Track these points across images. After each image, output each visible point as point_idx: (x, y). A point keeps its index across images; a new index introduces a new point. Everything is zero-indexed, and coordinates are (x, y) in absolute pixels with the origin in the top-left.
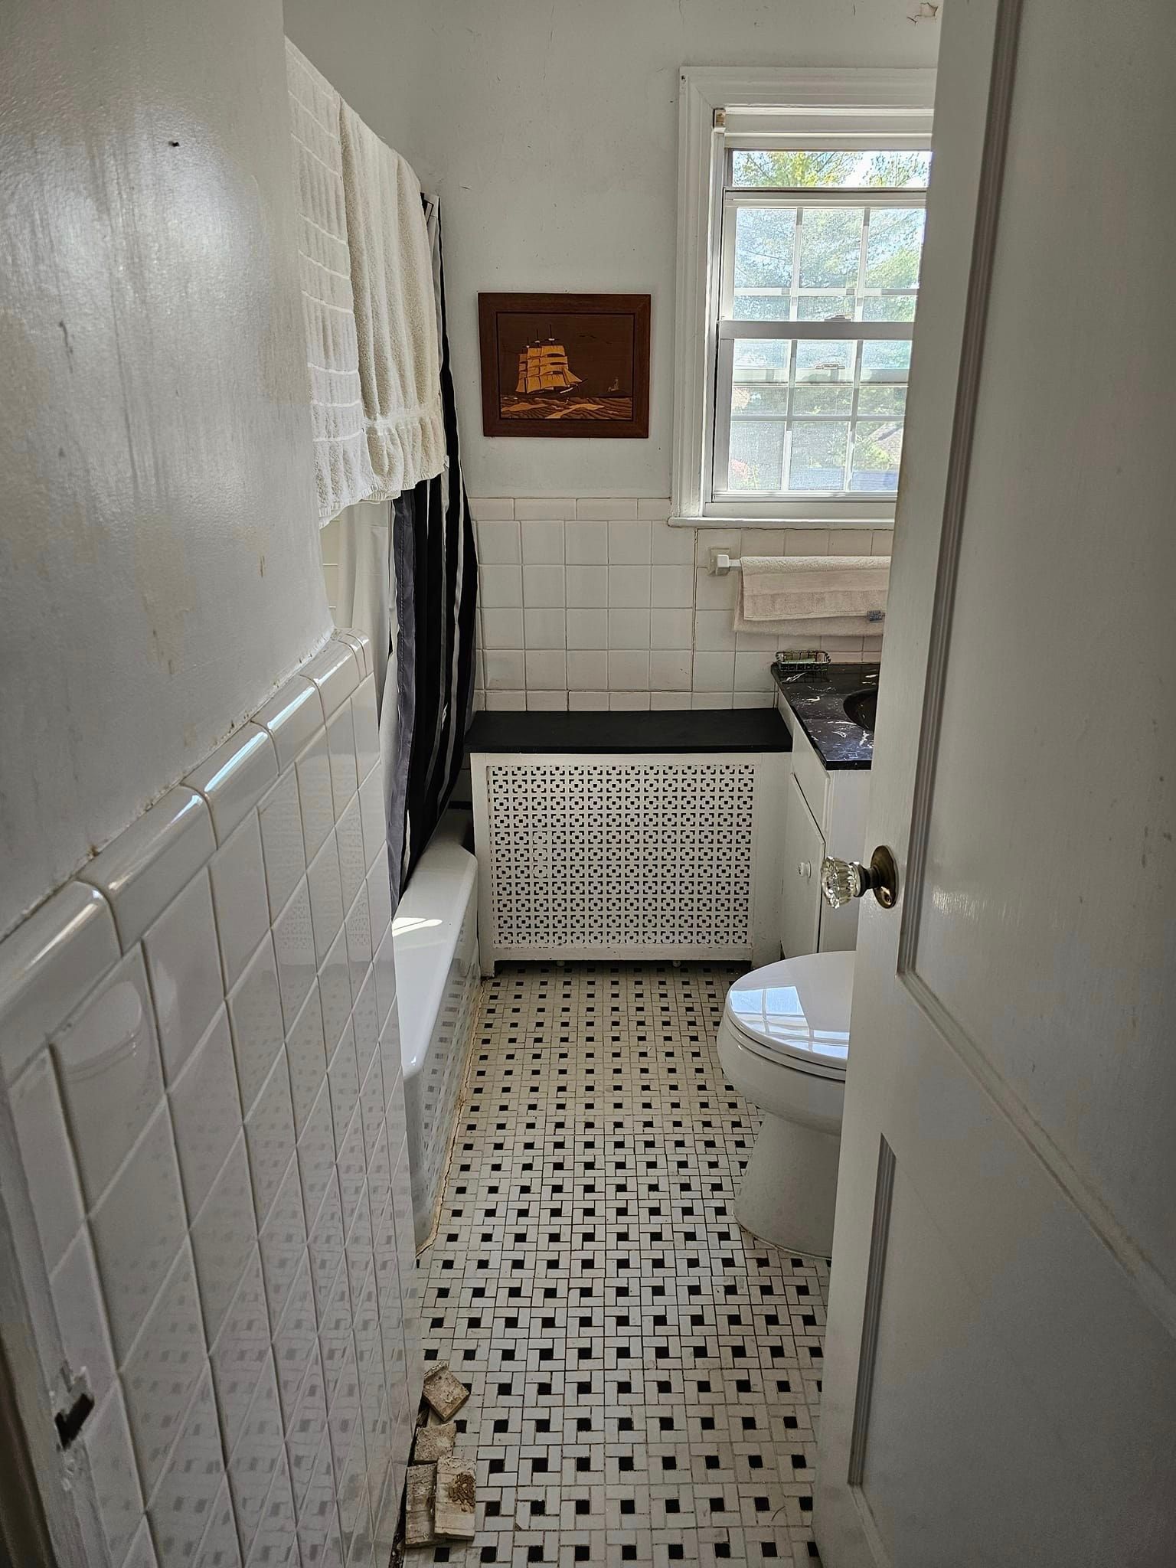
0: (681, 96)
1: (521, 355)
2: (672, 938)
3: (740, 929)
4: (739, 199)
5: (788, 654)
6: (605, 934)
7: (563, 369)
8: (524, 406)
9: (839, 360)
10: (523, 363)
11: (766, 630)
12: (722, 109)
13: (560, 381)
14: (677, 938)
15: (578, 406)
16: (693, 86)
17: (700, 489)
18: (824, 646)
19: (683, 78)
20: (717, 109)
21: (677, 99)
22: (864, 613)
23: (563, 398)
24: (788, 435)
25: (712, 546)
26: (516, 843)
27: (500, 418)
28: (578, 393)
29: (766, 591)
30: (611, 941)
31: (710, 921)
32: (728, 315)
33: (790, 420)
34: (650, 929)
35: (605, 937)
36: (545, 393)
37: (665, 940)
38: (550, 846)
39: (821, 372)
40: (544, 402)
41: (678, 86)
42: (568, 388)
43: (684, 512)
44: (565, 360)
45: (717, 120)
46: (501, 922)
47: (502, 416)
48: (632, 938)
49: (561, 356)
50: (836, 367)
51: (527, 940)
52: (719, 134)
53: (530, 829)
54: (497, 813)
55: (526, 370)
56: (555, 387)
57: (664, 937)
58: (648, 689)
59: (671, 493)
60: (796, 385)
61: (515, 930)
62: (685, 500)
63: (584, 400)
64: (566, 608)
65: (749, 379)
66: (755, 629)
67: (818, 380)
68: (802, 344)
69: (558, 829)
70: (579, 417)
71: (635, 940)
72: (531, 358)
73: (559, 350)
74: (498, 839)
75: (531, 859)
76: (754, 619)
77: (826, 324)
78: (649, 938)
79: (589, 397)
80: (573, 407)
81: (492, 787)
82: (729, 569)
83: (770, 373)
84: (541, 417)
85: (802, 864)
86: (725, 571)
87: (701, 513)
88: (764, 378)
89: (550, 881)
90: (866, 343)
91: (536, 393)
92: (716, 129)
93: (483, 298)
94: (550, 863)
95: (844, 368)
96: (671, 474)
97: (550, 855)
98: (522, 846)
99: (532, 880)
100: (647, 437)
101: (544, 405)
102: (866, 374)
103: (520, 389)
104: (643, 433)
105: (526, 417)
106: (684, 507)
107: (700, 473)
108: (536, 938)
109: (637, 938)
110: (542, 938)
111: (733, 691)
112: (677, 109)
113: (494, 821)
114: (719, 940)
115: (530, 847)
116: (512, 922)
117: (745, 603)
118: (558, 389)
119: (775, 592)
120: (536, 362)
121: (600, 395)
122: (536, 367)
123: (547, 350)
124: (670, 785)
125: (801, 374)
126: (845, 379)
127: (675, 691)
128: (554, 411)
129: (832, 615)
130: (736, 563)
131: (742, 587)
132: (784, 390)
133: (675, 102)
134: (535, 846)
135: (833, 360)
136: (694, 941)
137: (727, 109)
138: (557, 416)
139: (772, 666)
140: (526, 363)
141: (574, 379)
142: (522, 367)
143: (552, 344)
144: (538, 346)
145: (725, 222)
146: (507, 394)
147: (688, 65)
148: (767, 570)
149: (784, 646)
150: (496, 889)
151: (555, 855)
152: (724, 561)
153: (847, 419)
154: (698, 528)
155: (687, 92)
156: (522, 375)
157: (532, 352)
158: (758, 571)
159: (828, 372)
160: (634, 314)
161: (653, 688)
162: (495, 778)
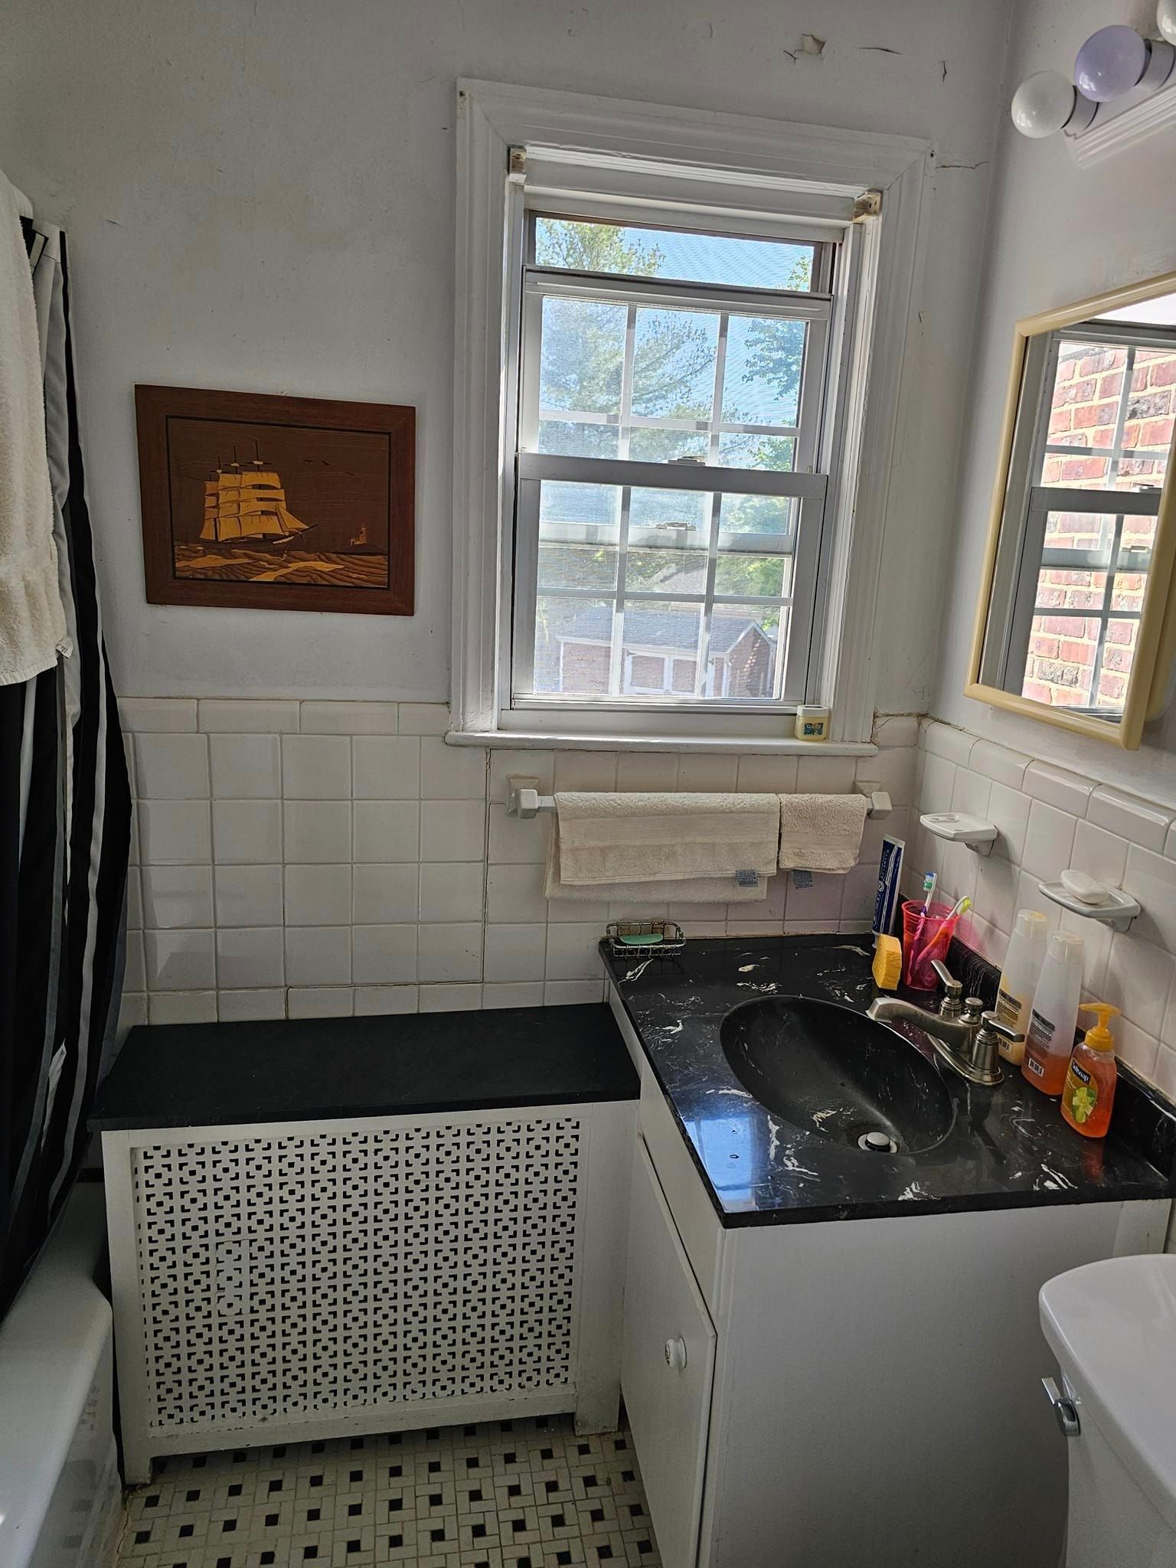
0: (459, 122)
1: (209, 484)
2: (450, 1387)
3: (558, 1364)
4: (545, 284)
5: (623, 928)
6: (340, 1392)
7: (277, 508)
8: (214, 561)
9: (688, 519)
10: (212, 495)
11: (593, 896)
12: (521, 147)
13: (272, 526)
14: (458, 1386)
15: (302, 564)
16: (477, 107)
17: (492, 691)
18: (673, 914)
19: (461, 94)
20: (514, 146)
21: (453, 126)
22: (731, 872)
23: (278, 551)
24: (618, 619)
25: (513, 773)
26: (186, 1264)
27: (175, 578)
28: (300, 544)
29: (592, 843)
30: (351, 1402)
31: (511, 1357)
32: (532, 446)
33: (622, 597)
34: (415, 1377)
35: (340, 1398)
36: (249, 543)
37: (439, 1392)
38: (245, 1264)
39: (662, 533)
40: (247, 556)
41: (453, 106)
42: (287, 537)
43: (469, 724)
44: (281, 494)
45: (513, 163)
46: (162, 1391)
47: (178, 574)
48: (385, 1394)
49: (274, 488)
50: (686, 528)
51: (208, 1416)
52: (517, 187)
53: (212, 1240)
54: (151, 1219)
55: (217, 506)
56: (264, 535)
57: (437, 1388)
58: (413, 980)
59: (449, 696)
60: (629, 549)
61: (186, 1402)
62: (470, 708)
63: (312, 556)
64: (284, 864)
65: (562, 537)
66: (576, 895)
67: (659, 543)
68: (637, 492)
69: (261, 1234)
70: (304, 581)
71: (390, 1397)
72: (225, 489)
73: (272, 479)
74: (155, 1260)
75: (214, 1288)
76: (575, 883)
77: (671, 466)
78: (414, 1392)
79: (322, 551)
80: (294, 566)
81: (143, 1177)
82: (539, 810)
83: (592, 531)
84: (242, 578)
85: (671, 1343)
86: (530, 814)
87: (494, 726)
88: (582, 537)
89: (247, 1318)
90: (726, 497)
91: (233, 543)
92: (514, 177)
93: (144, 394)
94: (246, 1290)
95: (693, 528)
96: (449, 669)
97: (246, 1277)
98: (197, 1268)
99: (215, 1321)
100: (412, 614)
101: (247, 561)
102: (723, 540)
103: (207, 534)
104: (404, 606)
105: (217, 577)
106: (469, 717)
107: (493, 668)
108: (223, 1411)
109: (395, 1393)
110: (234, 1410)
111: (545, 980)
112: (453, 137)
113: (146, 1233)
114: (524, 1382)
115: (212, 1267)
116: (181, 1390)
117: (563, 860)
118: (268, 538)
119: (607, 844)
120: (233, 495)
121: (338, 549)
122: (232, 502)
123: (250, 478)
124: (448, 1153)
125: (635, 534)
126: (696, 544)
127: (457, 982)
128: (264, 570)
129: (687, 877)
130: (548, 801)
131: (558, 833)
132: (615, 553)
133: (450, 129)
134: (220, 1267)
135: (679, 517)
136: (487, 1389)
137: (528, 148)
138: (268, 577)
139: (601, 943)
140: (217, 495)
141: (295, 524)
142: (210, 501)
143: (258, 469)
144: (236, 471)
145: (528, 317)
146: (186, 543)
147: (469, 77)
148: (593, 812)
149: (616, 915)
150: (151, 1341)
151: (255, 1276)
152: (531, 799)
153: (699, 599)
154: (491, 747)
155: (468, 116)
156: (210, 514)
157: (226, 479)
158: (578, 813)
159: (672, 533)
160: (389, 434)
161: (422, 979)
162: (148, 1162)
